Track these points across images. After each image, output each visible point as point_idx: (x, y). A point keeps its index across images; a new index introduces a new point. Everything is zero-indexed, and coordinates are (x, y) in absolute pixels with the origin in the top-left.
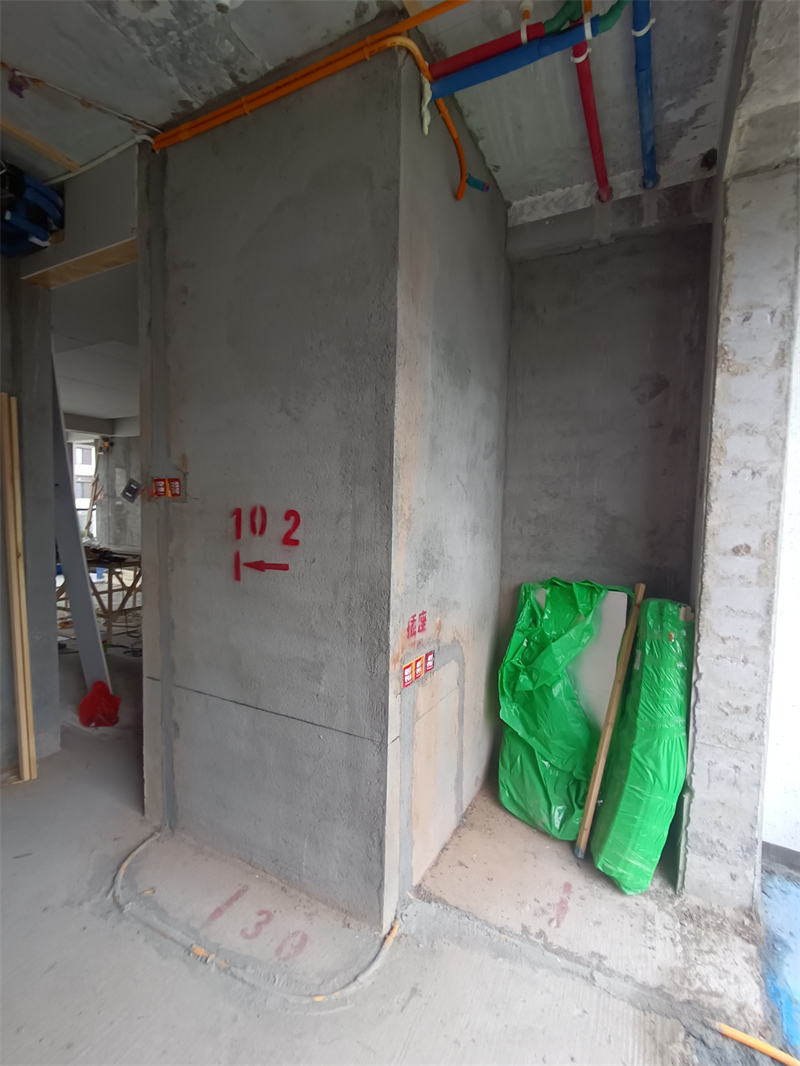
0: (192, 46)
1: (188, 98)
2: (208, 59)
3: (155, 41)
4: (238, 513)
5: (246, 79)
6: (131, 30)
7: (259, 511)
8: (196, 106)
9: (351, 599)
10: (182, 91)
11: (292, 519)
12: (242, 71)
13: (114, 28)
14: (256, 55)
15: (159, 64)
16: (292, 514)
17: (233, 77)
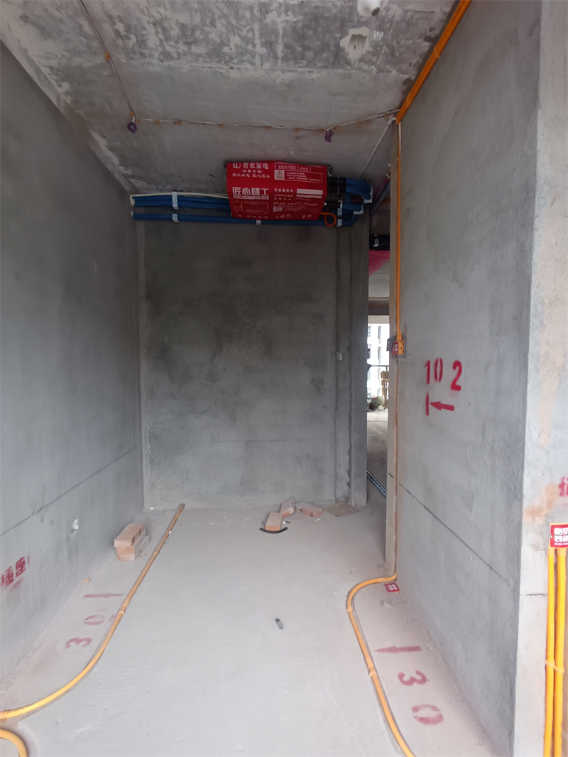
0: (394, 43)
1: (406, 76)
2: (407, 42)
3: (374, 59)
4: (428, 364)
5: (437, 32)
6: (361, 64)
7: (439, 363)
8: (413, 78)
9: (494, 441)
10: (401, 76)
11: (457, 368)
12: (431, 30)
13: (354, 71)
14: (435, 11)
15: (382, 71)
16: (457, 364)
17: (428, 39)
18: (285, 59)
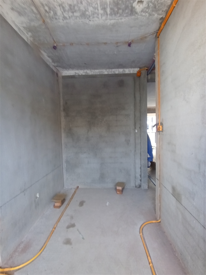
0: (156, 2)
1: (161, 16)
6: (142, 13)
8: (164, 17)
13: (139, 17)
18: (111, 14)
